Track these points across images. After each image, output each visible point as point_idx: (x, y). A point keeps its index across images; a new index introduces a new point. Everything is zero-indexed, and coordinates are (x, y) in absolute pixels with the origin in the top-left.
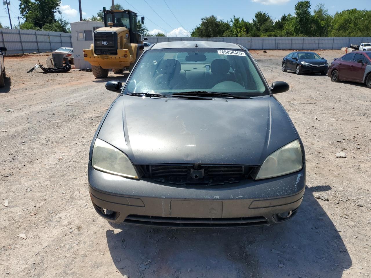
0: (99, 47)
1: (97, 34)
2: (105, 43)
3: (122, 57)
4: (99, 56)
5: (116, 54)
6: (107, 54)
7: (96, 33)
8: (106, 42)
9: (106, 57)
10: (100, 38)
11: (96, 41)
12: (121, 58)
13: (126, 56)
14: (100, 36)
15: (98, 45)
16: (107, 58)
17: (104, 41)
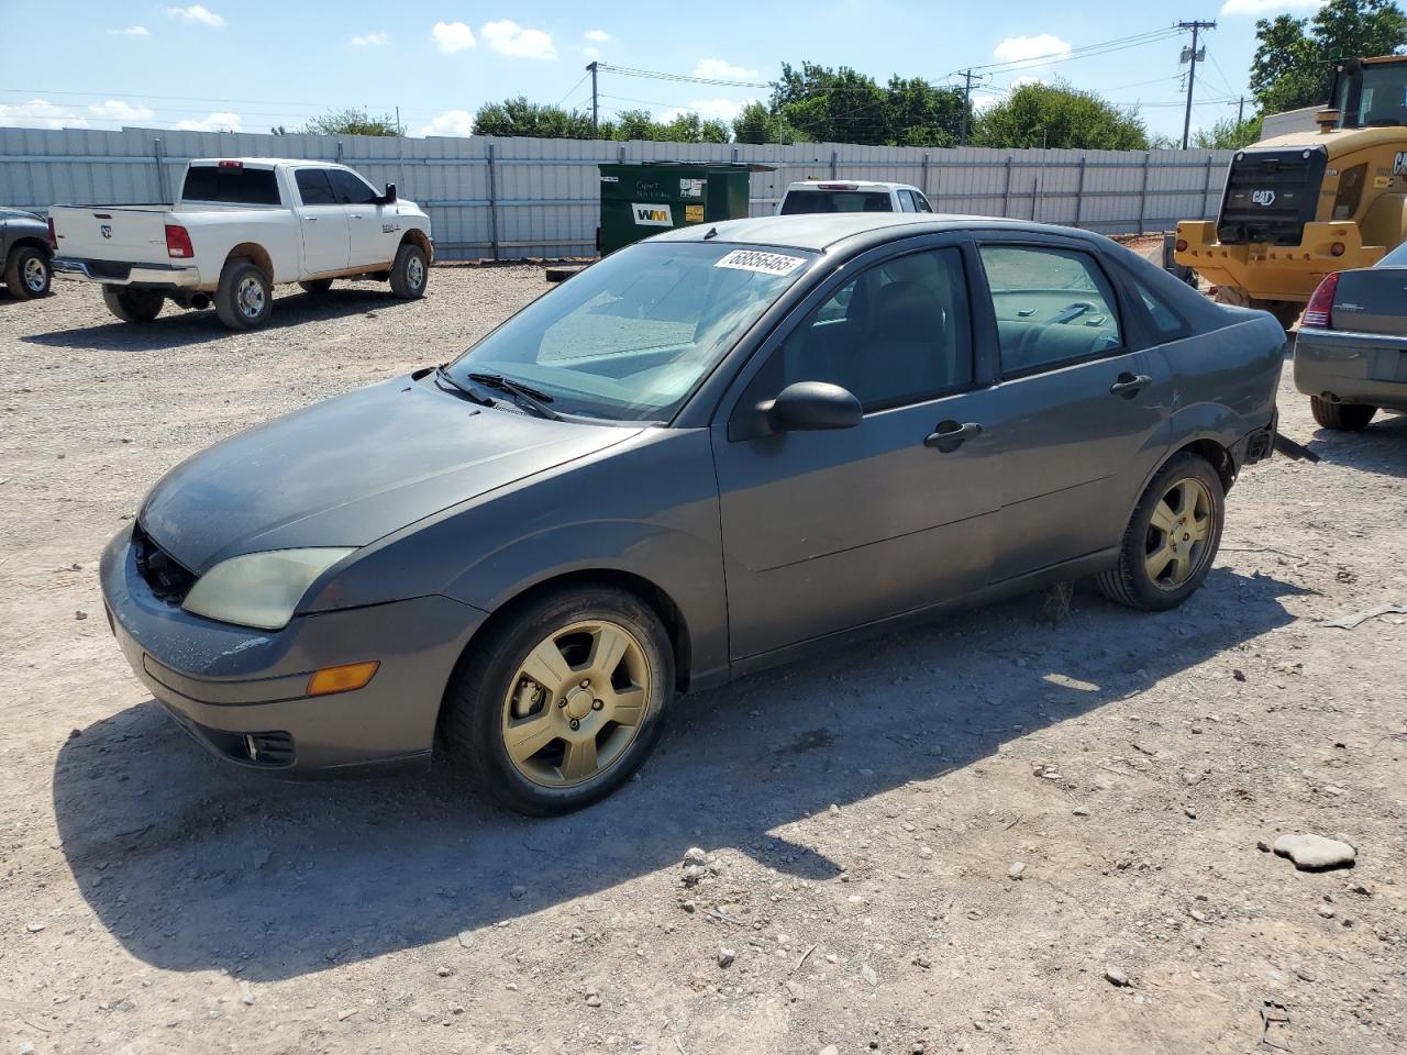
0: (1243, 211)
1: (1243, 160)
2: (1263, 198)
3: (1319, 252)
4: (1228, 248)
5: (1296, 240)
6: (1264, 241)
7: (1240, 158)
8: (1268, 193)
9: (1257, 251)
10: (1253, 179)
11: (1231, 192)
12: (1314, 256)
13: (1339, 249)
14: (1252, 168)
15: (1240, 205)
16: (1259, 259)
17: (1262, 187)
